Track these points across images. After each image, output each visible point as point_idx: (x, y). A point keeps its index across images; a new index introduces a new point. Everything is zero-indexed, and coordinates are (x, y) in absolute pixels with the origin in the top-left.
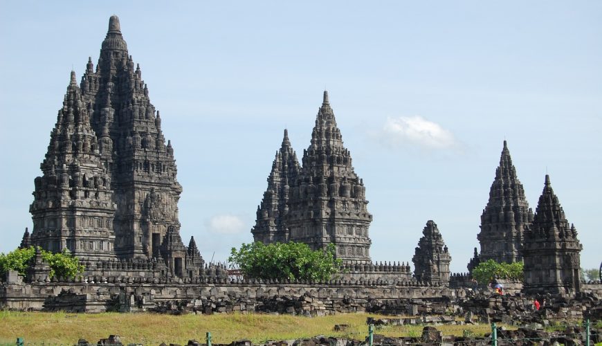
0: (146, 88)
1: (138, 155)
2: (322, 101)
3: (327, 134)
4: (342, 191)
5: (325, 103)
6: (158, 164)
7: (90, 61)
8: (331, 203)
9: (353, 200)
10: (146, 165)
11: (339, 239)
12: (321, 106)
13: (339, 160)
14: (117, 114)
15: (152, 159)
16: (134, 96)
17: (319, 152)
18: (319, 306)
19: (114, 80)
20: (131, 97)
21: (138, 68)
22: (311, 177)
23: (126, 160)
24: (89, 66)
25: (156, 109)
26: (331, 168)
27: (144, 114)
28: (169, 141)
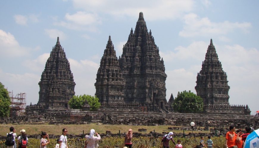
0: (153, 39)
1: (148, 64)
2: (210, 43)
3: (212, 56)
4: (217, 77)
5: (211, 44)
6: (156, 67)
7: (132, 29)
8: (212, 82)
9: (221, 80)
10: (151, 68)
11: (215, 96)
12: (209, 45)
13: (216, 66)
14: (142, 48)
15: (153, 65)
16: (147, 42)
17: (208, 62)
18: (171, 122)
19: (141, 36)
20: (146, 42)
21: (150, 31)
22: (204, 72)
23: (144, 65)
24: (132, 31)
25: (157, 46)
26: (212, 68)
27: (151, 48)
28: (162, 58)
